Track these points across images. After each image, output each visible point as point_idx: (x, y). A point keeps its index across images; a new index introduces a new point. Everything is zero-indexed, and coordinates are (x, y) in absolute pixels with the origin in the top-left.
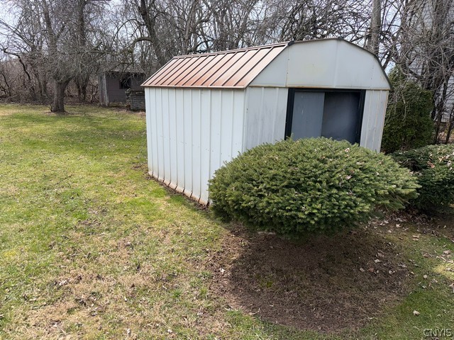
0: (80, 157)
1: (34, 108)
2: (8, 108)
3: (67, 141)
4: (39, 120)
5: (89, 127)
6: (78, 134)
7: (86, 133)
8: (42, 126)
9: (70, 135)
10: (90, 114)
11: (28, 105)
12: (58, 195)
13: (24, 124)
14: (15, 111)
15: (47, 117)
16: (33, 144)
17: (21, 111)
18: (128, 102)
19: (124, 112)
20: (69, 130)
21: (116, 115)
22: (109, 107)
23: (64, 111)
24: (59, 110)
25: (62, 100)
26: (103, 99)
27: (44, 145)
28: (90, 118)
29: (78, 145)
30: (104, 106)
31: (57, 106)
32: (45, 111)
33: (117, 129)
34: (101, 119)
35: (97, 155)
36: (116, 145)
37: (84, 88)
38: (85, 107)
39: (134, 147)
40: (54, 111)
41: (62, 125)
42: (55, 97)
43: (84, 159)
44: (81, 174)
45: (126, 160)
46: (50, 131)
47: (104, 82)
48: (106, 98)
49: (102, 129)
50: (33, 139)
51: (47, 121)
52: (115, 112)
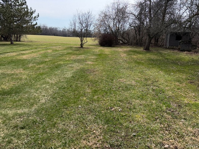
0: (160, 72)
1: (137, 48)
2: (128, 48)
3: (152, 63)
4: (139, 53)
5: (161, 58)
6: (157, 60)
7: (160, 60)
8: (141, 56)
9: (153, 60)
10: (160, 51)
11: (135, 46)
12: (153, 90)
13: (134, 54)
14: (130, 49)
15: (142, 52)
16: (138, 63)
17: (132, 49)
18: (179, 47)
19: (176, 51)
20: (152, 58)
21: (173, 53)
22: (169, 48)
23: (149, 49)
24: (147, 49)
25: (149, 45)
26: (166, 45)
27: (143, 64)
28: (160, 53)
29: (158, 66)
30: (166, 48)
31: (147, 47)
32: (141, 49)
33: (175, 60)
34: (165, 54)
35: (168, 72)
36: (176, 68)
37: (158, 40)
38: (157, 48)
39: (186, 70)
40: (145, 50)
41: (149, 56)
42: (147, 44)
43: (162, 73)
44: (162, 81)
45: (184, 77)
46: (144, 58)
47: (169, 37)
48: (168, 44)
49: (167, 59)
50: (138, 61)
51: (143, 54)
52: (172, 51)
